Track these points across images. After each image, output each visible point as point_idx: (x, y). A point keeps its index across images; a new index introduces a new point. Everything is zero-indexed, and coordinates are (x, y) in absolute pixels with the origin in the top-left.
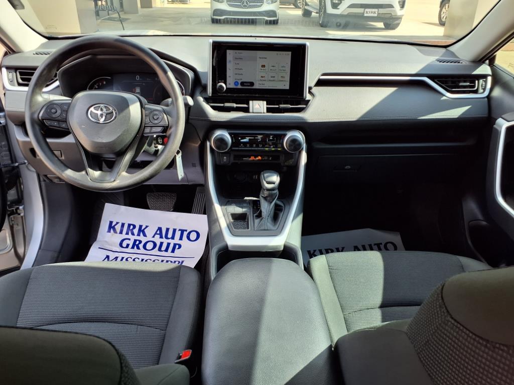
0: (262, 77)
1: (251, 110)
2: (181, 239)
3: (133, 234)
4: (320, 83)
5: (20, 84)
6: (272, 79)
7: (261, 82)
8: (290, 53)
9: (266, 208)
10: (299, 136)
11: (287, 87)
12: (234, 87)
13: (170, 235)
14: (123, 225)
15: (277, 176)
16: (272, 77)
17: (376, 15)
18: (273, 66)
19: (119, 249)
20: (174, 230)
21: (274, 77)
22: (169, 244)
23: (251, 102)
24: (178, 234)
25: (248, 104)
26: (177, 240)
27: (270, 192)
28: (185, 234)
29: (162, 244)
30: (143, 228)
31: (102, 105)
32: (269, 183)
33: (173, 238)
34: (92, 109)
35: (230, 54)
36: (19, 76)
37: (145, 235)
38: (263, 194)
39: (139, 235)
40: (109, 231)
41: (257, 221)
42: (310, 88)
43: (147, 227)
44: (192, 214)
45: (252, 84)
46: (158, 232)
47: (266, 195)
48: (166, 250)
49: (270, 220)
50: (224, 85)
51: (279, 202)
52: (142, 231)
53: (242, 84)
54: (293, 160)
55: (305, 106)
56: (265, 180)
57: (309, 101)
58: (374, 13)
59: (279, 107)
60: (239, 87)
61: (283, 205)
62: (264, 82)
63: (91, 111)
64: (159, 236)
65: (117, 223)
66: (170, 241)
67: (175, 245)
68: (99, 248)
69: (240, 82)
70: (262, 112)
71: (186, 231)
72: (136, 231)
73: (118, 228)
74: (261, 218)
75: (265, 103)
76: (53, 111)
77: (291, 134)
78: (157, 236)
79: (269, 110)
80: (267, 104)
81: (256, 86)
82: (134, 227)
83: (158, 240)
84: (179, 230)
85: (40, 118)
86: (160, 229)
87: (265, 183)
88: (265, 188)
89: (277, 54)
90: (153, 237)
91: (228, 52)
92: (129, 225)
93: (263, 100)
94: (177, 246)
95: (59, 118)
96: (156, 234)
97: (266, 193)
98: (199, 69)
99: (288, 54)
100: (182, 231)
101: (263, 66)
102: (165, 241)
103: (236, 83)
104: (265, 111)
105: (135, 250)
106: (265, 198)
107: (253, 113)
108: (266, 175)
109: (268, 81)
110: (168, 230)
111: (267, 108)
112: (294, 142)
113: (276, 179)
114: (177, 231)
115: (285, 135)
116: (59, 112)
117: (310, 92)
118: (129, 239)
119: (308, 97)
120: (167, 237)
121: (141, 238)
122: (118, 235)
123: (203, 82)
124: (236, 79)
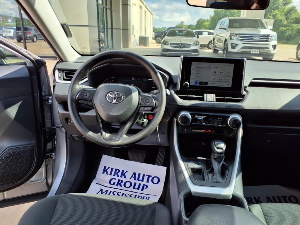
0: (214, 79)
1: (205, 100)
2: (148, 181)
3: (118, 176)
4: (252, 84)
5: (64, 80)
6: (220, 80)
7: (213, 82)
8: (233, 65)
9: (216, 166)
10: (239, 117)
11: (230, 86)
12: (195, 85)
13: (141, 179)
14: (112, 169)
15: (224, 144)
16: (220, 79)
17: (258, 53)
18: (222, 73)
19: (109, 185)
20: (144, 175)
21: (222, 79)
22: (140, 185)
23: (205, 95)
24: (146, 178)
25: (203, 96)
26: (145, 182)
27: (220, 155)
28: (151, 178)
29: (135, 184)
30: (124, 173)
31: (115, 92)
32: (218, 148)
33: (142, 180)
34: (109, 94)
35: (194, 65)
36: (64, 75)
37: (125, 177)
38: (214, 155)
39: (121, 177)
40: (103, 173)
41: (210, 175)
42: (246, 87)
43: (127, 172)
44: (155, 165)
45: (207, 83)
46: (133, 176)
47: (216, 157)
48: (138, 189)
49: (219, 175)
50: (188, 83)
51: (224, 163)
52: (123, 174)
53: (200, 83)
54: (233, 134)
55: (242, 99)
56: (215, 146)
57: (244, 95)
58: (257, 51)
59: (224, 98)
60: (198, 85)
61: (227, 165)
62: (214, 82)
63: (108, 95)
64: (134, 178)
65: (109, 168)
66: (141, 182)
67: (144, 185)
68: (97, 183)
69: (198, 82)
70: (213, 101)
71: (151, 176)
72: (120, 174)
73: (109, 171)
74: (213, 173)
75: (215, 95)
76: (85, 94)
77: (232, 116)
78: (133, 179)
79: (217, 100)
80: (216, 96)
81: (210, 85)
82: (119, 171)
83: (133, 181)
84: (147, 175)
85: (77, 98)
86: (135, 174)
87: (215, 148)
88: (215, 152)
89: (225, 65)
90: (130, 179)
91: (193, 63)
92: (116, 170)
93: (213, 94)
94: (145, 187)
95: (88, 99)
96: (132, 177)
97: (216, 156)
98: (172, 73)
99: (232, 66)
100: (149, 176)
101: (215, 72)
102: (138, 182)
103: (196, 83)
104: (215, 100)
105: (119, 187)
106: (215, 159)
107: (206, 101)
108: (216, 143)
109: (217, 82)
110: (139, 175)
111: (216, 99)
112: (236, 122)
113: (223, 146)
114: (145, 176)
115: (229, 117)
116: (88, 95)
117: (245, 90)
118: (115, 179)
119: (244, 93)
120: (139, 180)
121: (123, 179)
122: (109, 176)
123: (175, 81)
124: (196, 80)
